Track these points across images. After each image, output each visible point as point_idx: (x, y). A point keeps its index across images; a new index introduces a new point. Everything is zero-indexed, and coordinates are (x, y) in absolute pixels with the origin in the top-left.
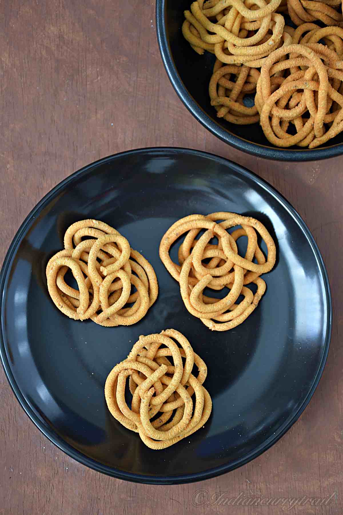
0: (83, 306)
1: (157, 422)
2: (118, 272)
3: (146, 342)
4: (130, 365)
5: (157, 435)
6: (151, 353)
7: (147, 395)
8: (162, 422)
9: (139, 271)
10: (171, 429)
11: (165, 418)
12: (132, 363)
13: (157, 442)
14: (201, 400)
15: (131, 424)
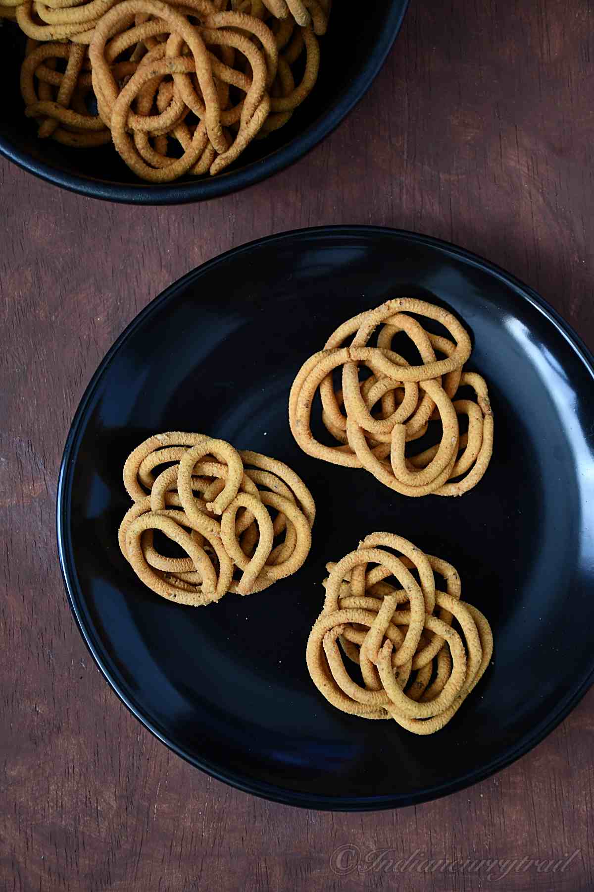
0: (208, 579)
1: (416, 691)
2: (237, 499)
3: (343, 573)
4: (334, 619)
5: (425, 710)
6: (358, 585)
7: (383, 656)
8: (423, 685)
9: (268, 481)
10: (443, 691)
11: (425, 676)
12: (336, 615)
13: (430, 721)
14: (470, 624)
15: (376, 711)
